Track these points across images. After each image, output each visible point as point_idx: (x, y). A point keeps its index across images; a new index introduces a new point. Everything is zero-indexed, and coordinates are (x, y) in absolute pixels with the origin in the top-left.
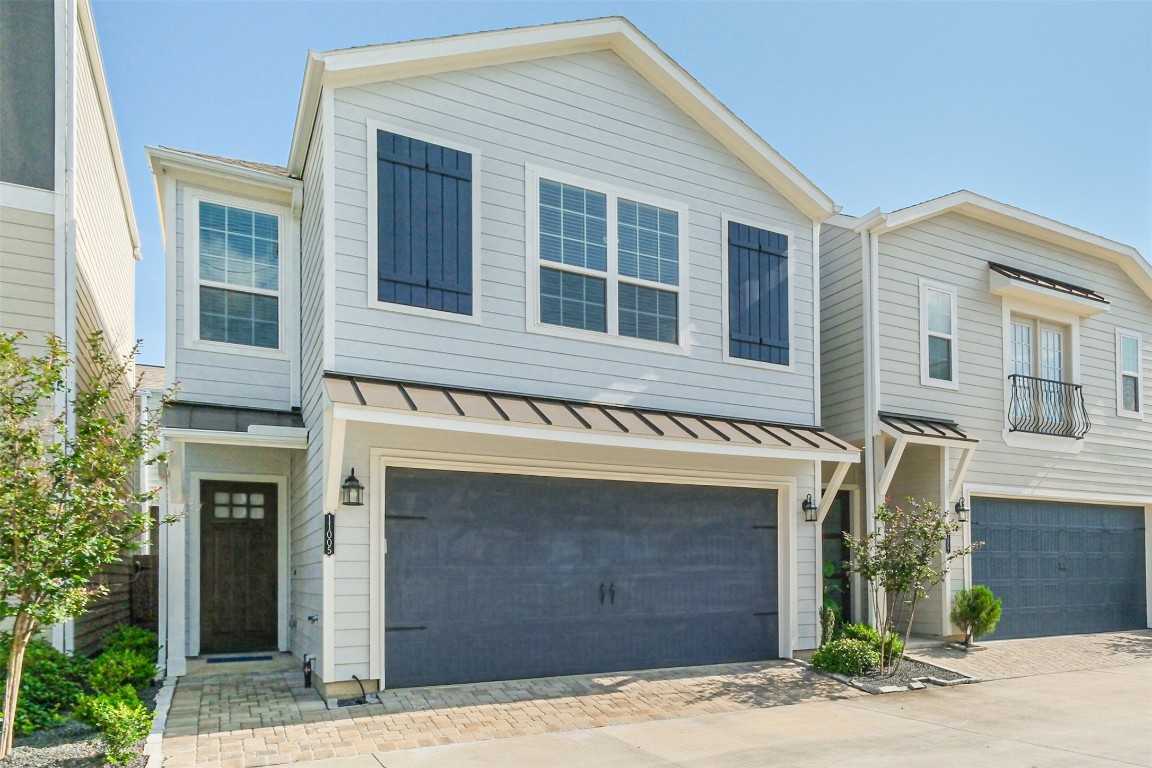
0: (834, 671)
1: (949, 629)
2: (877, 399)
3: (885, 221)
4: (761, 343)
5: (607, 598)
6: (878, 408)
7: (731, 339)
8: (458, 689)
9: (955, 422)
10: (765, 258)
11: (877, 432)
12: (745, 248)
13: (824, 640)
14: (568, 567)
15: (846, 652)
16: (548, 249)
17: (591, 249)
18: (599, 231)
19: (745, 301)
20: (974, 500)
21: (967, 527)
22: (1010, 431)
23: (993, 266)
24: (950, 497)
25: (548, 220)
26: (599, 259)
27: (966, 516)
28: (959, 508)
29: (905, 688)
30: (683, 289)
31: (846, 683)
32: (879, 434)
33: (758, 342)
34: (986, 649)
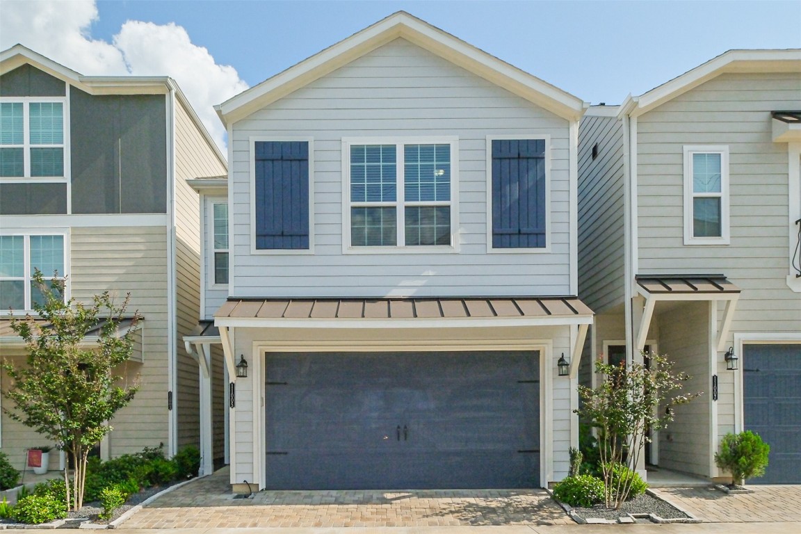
0: (565, 501)
1: (715, 472)
2: (634, 264)
3: (637, 103)
4: (519, 233)
5: (402, 437)
6: (636, 272)
7: (494, 234)
8: (299, 493)
9: (725, 275)
10: (524, 163)
11: (635, 294)
12: (505, 158)
13: (571, 473)
14: (375, 414)
15: (576, 486)
16: (357, 193)
17: (385, 187)
18: (391, 173)
19: (505, 202)
20: (748, 348)
21: (739, 375)
22: (797, 276)
23: (777, 114)
24: (717, 346)
25: (356, 174)
26: (390, 193)
27: (739, 364)
28: (728, 357)
29: (614, 521)
30: (454, 203)
31: (566, 511)
32: (637, 295)
33: (517, 232)
34: (752, 492)
